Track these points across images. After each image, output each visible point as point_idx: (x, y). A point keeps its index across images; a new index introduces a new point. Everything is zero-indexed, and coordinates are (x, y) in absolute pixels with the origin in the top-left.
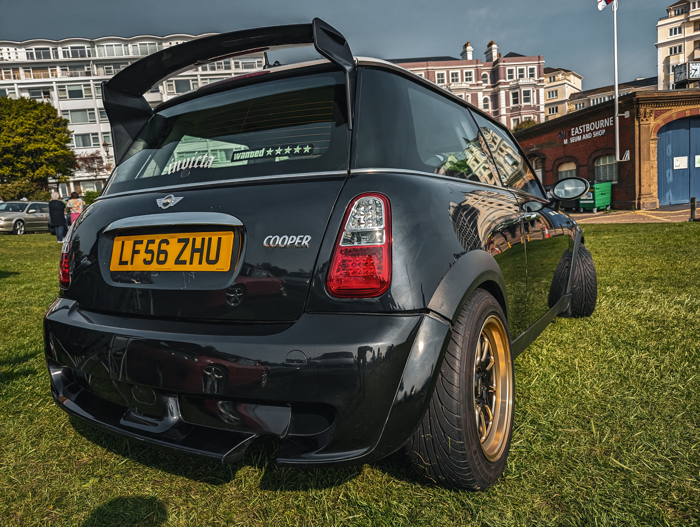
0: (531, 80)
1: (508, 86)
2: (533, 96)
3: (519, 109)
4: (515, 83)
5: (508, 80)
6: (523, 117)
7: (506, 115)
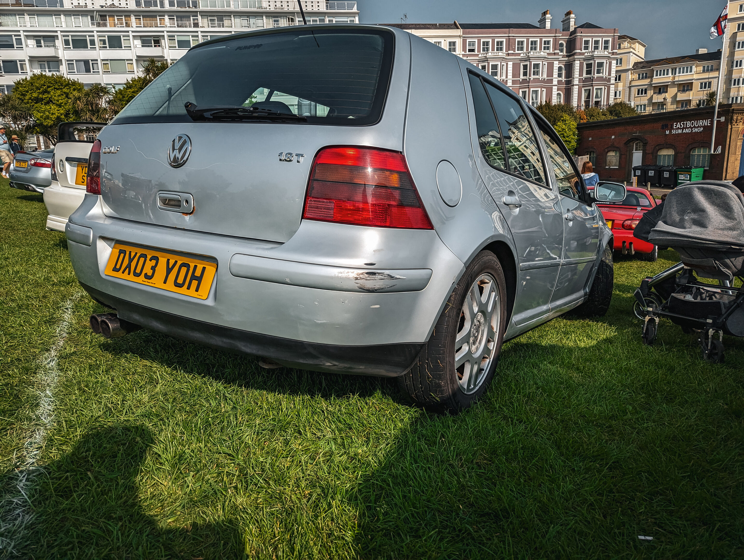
0: (606, 53)
1: (583, 57)
2: (606, 68)
3: (591, 80)
4: (590, 54)
5: (583, 51)
6: (595, 87)
7: (578, 85)
